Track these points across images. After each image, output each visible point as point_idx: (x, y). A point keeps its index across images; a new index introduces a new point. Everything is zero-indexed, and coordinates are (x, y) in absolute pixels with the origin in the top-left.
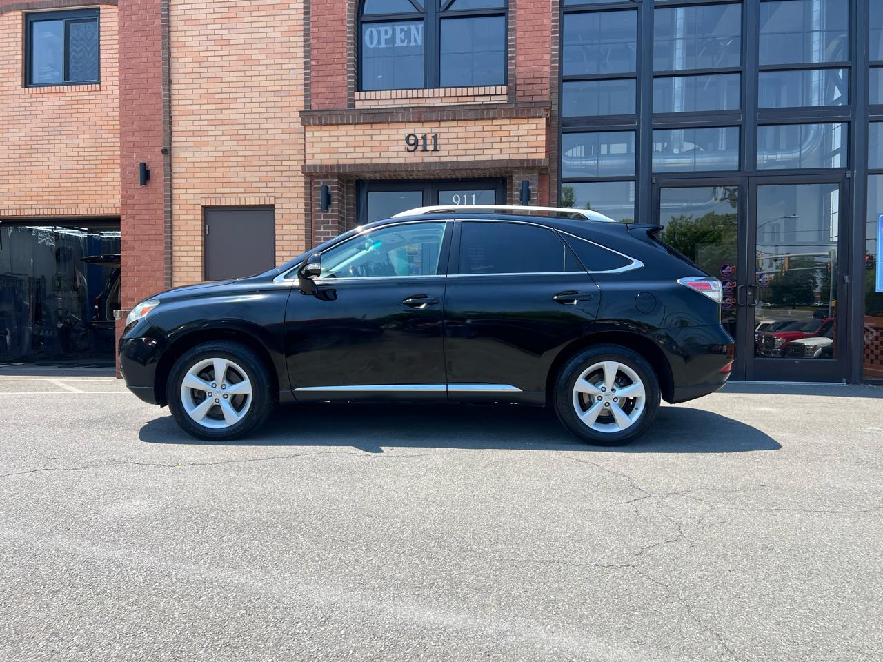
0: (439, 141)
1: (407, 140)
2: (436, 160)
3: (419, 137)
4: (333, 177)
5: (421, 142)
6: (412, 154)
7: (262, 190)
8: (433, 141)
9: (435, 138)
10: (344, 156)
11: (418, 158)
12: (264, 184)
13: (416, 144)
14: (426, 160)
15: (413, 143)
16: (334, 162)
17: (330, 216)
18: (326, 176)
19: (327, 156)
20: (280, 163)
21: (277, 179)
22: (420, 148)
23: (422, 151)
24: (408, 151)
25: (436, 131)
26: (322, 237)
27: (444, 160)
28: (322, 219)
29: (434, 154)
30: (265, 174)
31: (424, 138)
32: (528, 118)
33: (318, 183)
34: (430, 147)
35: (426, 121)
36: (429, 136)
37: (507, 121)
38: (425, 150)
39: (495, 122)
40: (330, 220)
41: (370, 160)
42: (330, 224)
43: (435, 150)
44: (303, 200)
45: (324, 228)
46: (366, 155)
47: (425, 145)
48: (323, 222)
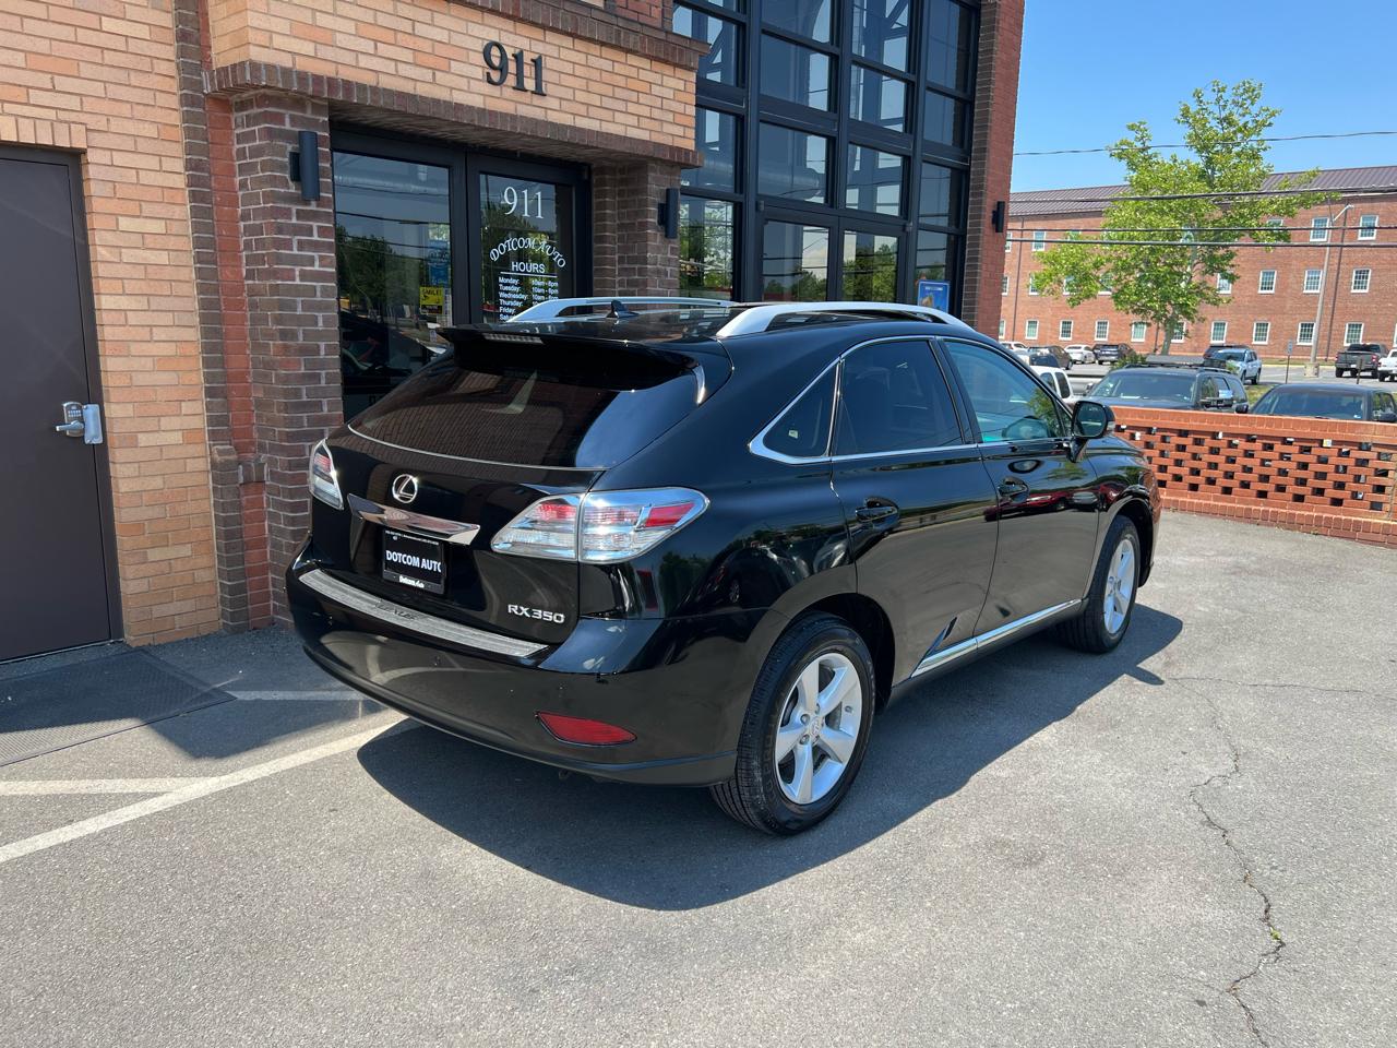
0: (546, 75)
1: (487, 54)
2: (538, 114)
3: (509, 52)
4: (317, 109)
5: (512, 67)
6: (495, 91)
7: (35, 96)
8: (533, 68)
9: (537, 63)
10: (349, 58)
11: (504, 101)
12: (45, 81)
13: (503, 69)
14: (524, 111)
15: (498, 65)
16: (326, 70)
17: (314, 216)
18: (298, 102)
19: (308, 48)
20: (93, 21)
21: (86, 70)
22: (511, 80)
23: (514, 88)
24: (490, 81)
25: (539, 48)
26: (297, 269)
27: (554, 117)
28: (294, 221)
29: (537, 100)
30: (43, 46)
31: (518, 58)
32: (676, 65)
33: (279, 119)
34: (530, 84)
35: (522, 20)
36: (527, 58)
37: (645, 63)
38: (520, 87)
39: (632, 59)
40: (315, 225)
41: (411, 84)
42: (315, 237)
43: (539, 92)
44: (178, 150)
45: (301, 246)
46: (404, 70)
47: (520, 76)
48: (297, 230)
